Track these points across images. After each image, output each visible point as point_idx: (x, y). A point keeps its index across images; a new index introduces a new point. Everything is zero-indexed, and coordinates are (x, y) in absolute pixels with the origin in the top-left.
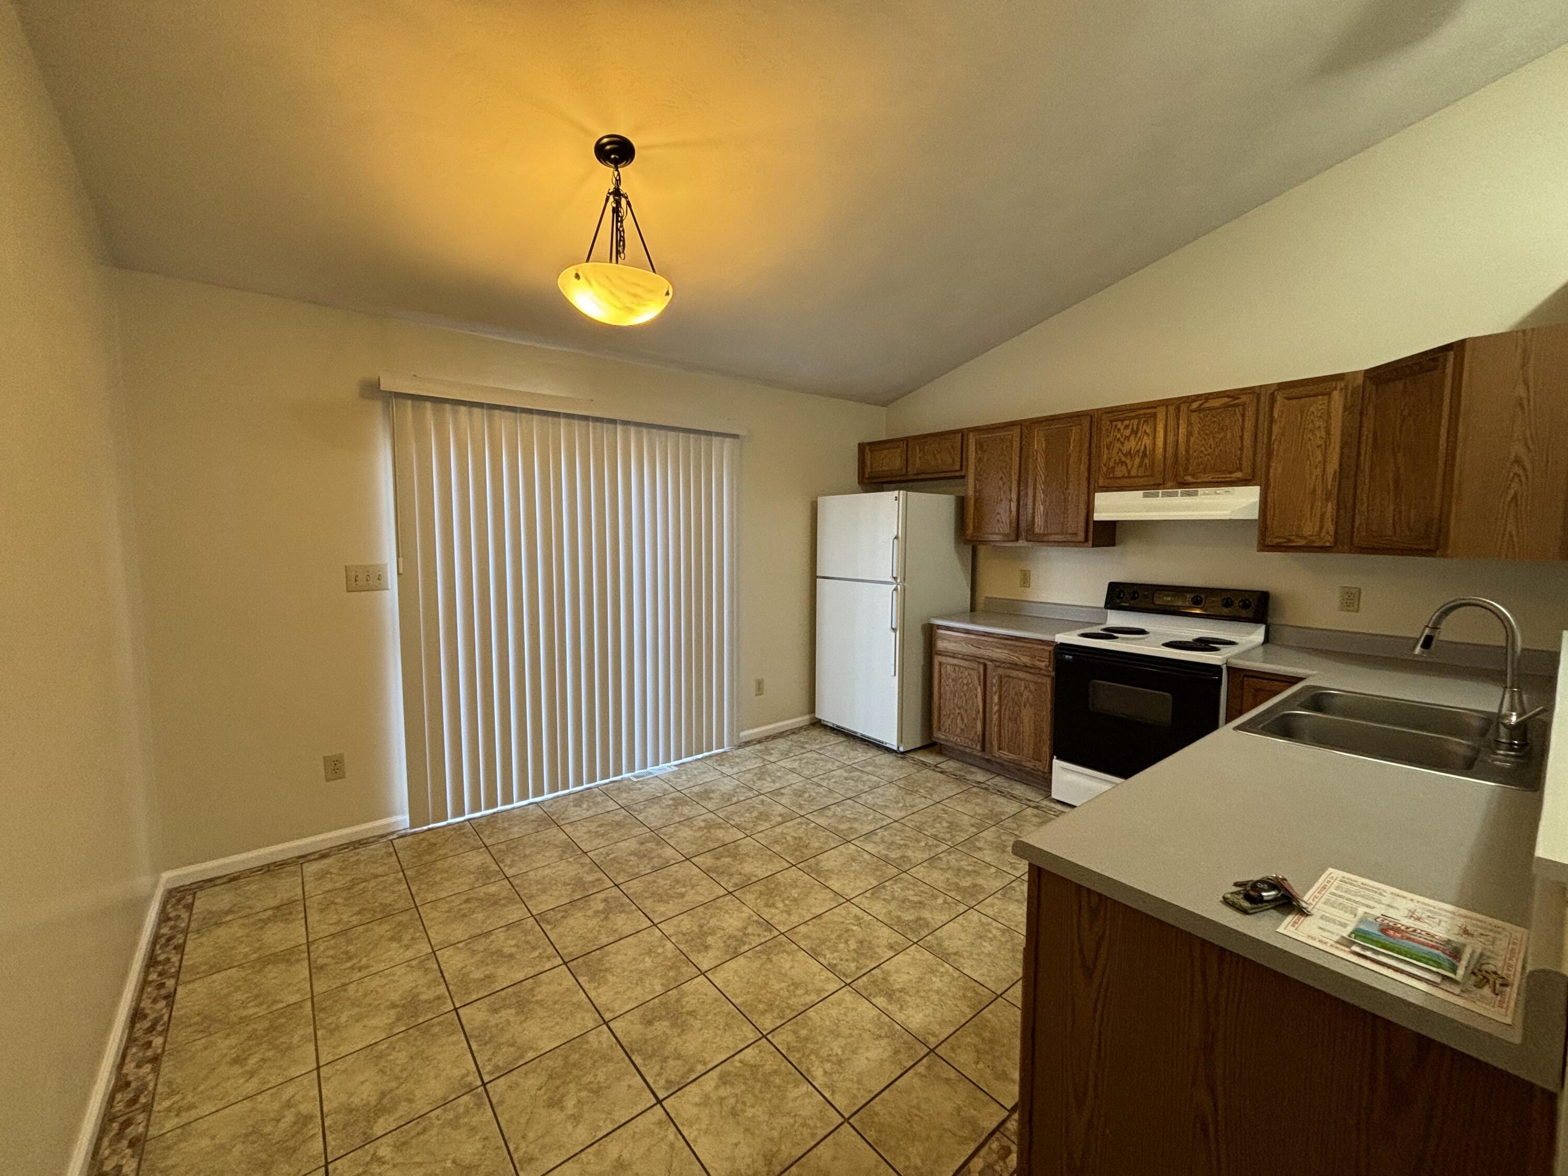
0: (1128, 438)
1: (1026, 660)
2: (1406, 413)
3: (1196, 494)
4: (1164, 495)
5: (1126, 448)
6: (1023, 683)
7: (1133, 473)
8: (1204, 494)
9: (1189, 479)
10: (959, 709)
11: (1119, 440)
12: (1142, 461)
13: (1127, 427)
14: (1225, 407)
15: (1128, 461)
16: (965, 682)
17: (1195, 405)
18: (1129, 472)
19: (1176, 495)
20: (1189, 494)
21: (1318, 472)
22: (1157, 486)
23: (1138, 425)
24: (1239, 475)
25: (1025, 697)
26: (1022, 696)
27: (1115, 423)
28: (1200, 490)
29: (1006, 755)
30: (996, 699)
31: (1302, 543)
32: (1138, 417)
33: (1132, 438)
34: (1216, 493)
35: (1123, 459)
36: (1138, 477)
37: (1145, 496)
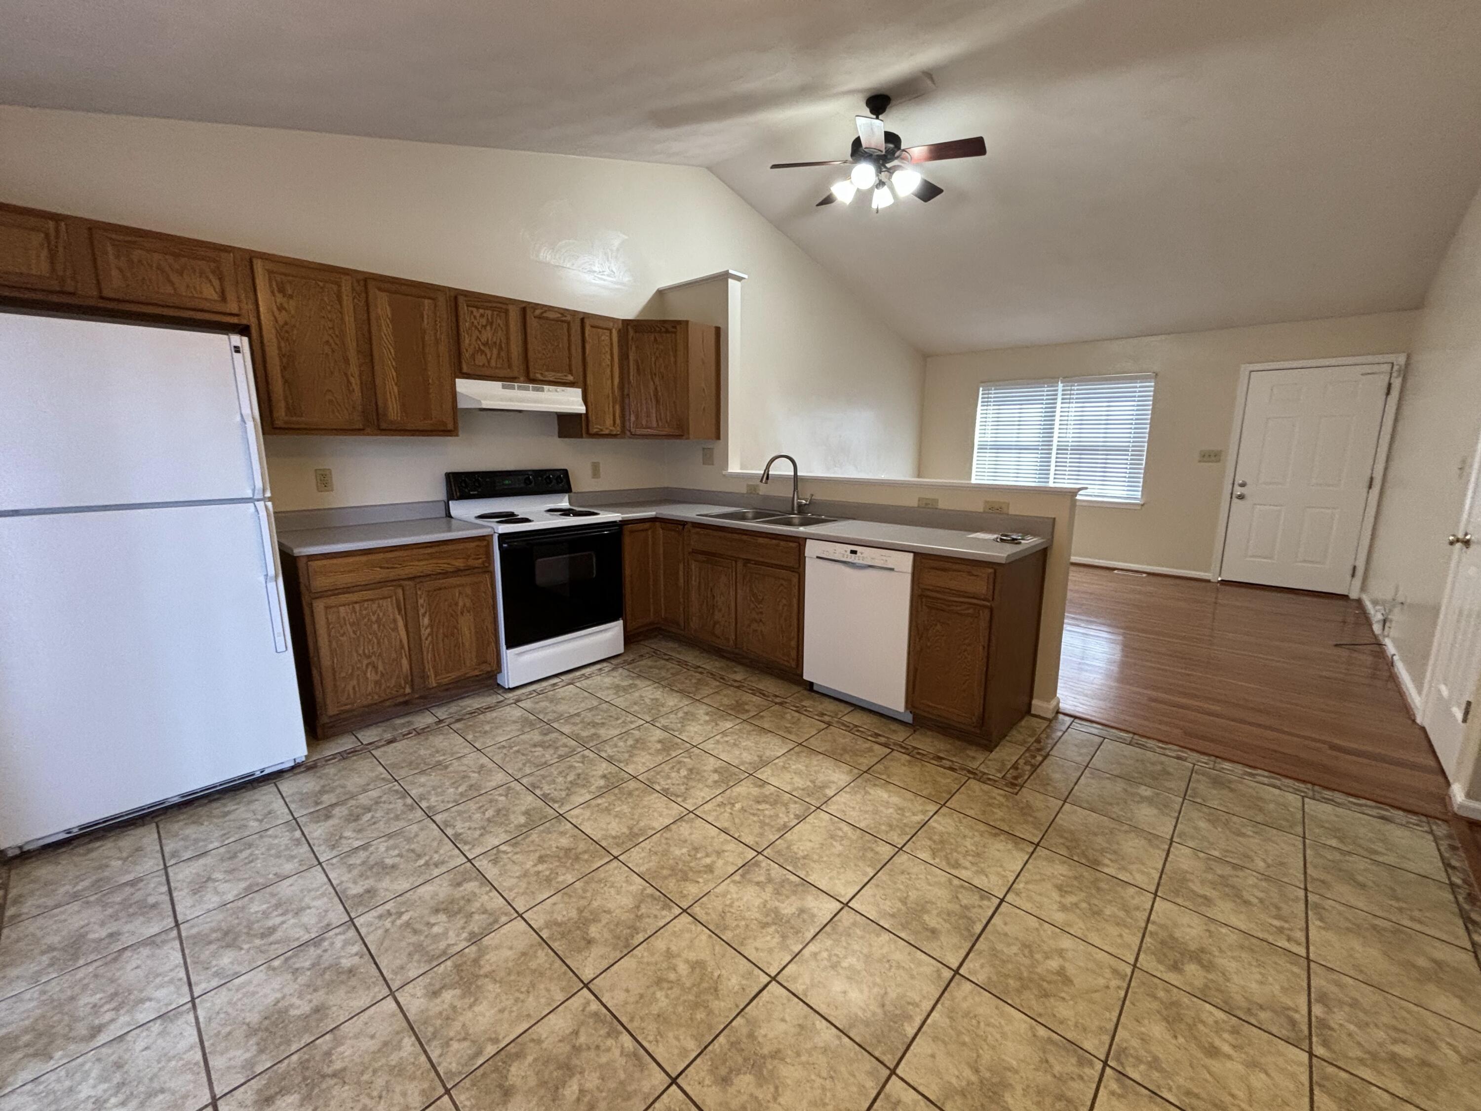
0: (484, 327)
1: (459, 563)
2: (657, 354)
3: (543, 390)
4: (519, 388)
5: (484, 338)
6: (457, 590)
7: (493, 363)
8: (549, 390)
9: (539, 376)
10: (369, 657)
11: (476, 327)
12: (499, 354)
13: (482, 316)
14: (557, 320)
15: (487, 351)
16: (374, 618)
17: (538, 312)
18: (489, 362)
19: (527, 389)
20: (538, 390)
21: (609, 382)
22: (513, 379)
23: (492, 315)
24: (570, 378)
25: (461, 604)
26: (456, 604)
27: (470, 309)
28: (546, 387)
29: (447, 678)
30: (426, 621)
31: (607, 432)
32: (493, 309)
33: (488, 328)
34: (556, 391)
35: (482, 347)
36: (496, 368)
37: (504, 387)
